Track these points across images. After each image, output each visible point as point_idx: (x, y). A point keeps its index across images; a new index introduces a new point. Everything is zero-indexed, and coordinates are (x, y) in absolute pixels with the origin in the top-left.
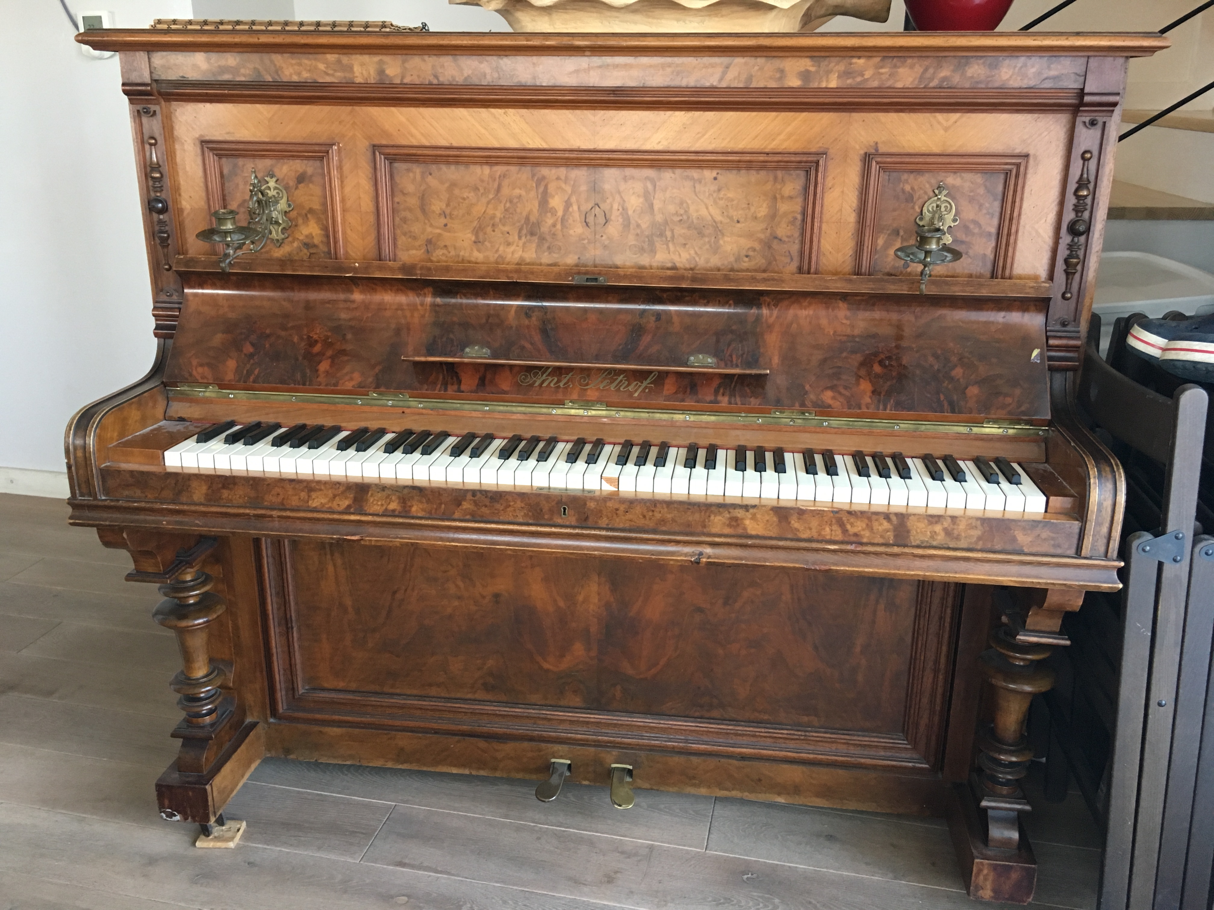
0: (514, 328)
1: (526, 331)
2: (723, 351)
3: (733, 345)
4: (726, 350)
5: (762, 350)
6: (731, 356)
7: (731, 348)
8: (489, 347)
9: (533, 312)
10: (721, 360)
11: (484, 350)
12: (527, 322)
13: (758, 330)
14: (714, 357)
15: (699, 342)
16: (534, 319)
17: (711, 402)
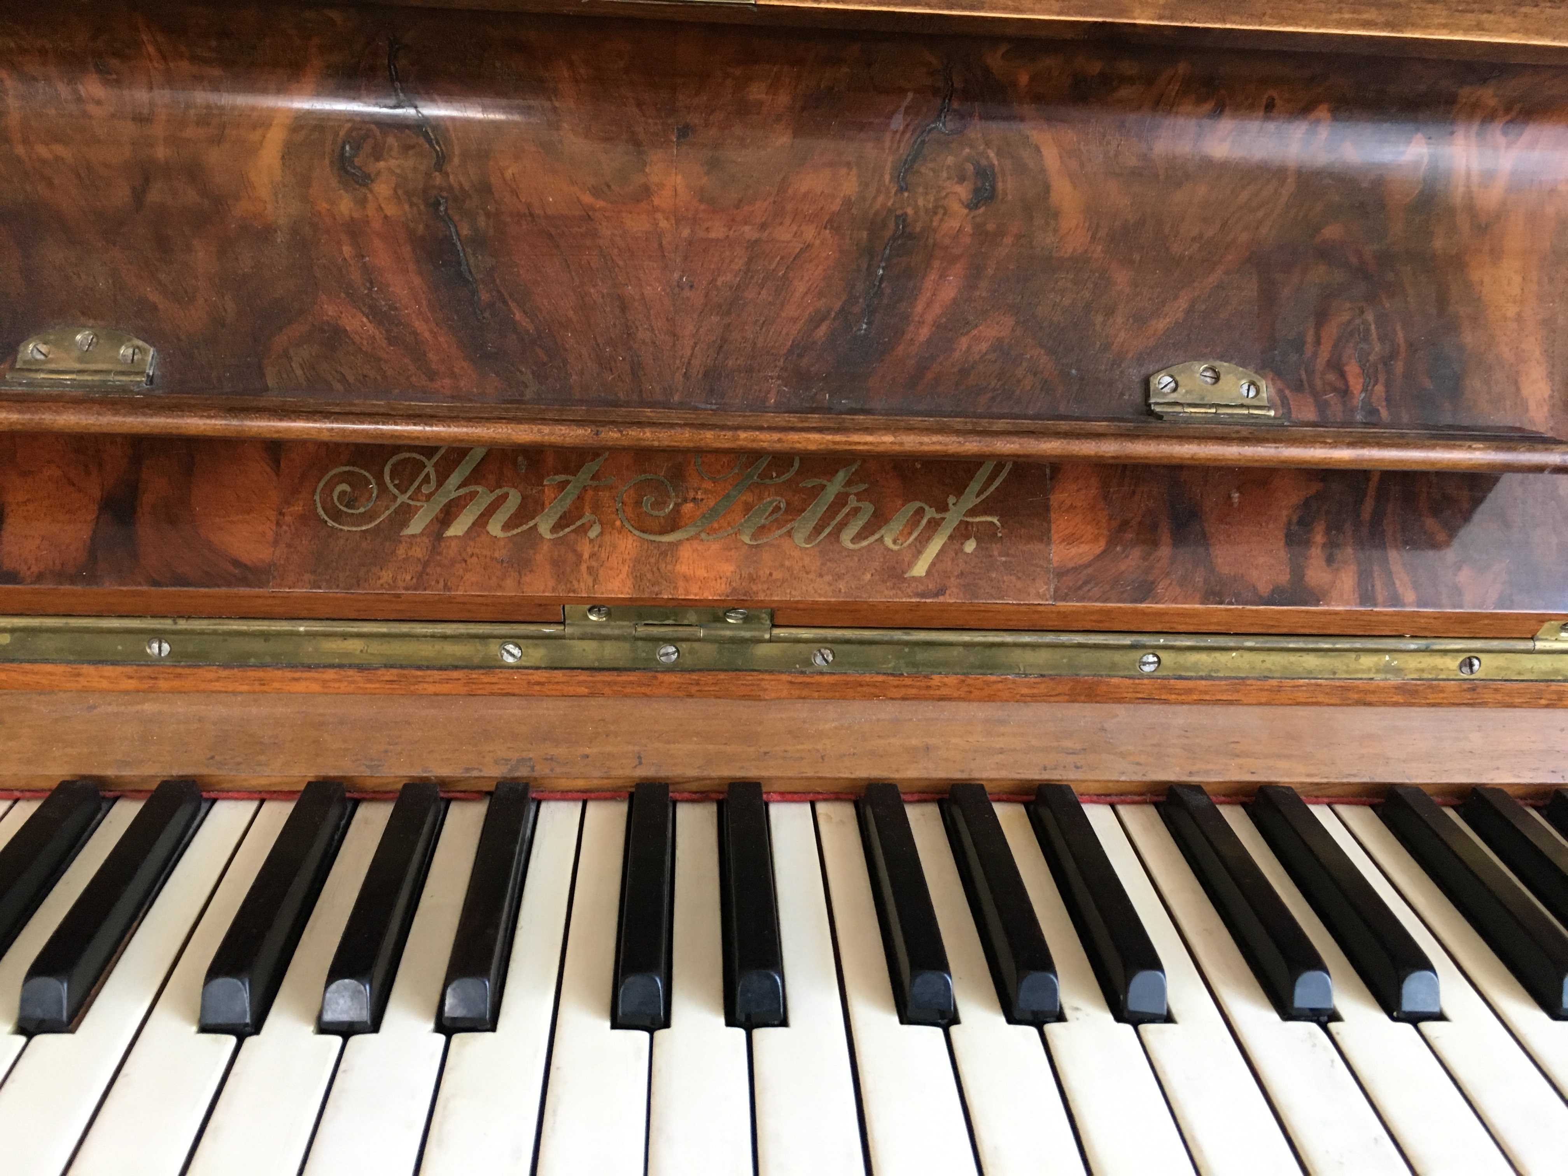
0: (280, 238)
1: (347, 250)
2: (1298, 345)
3: (1342, 315)
4: (1310, 338)
5: (1468, 338)
6: (1337, 366)
7: (1331, 331)
8: (150, 335)
9: (378, 154)
10: (1298, 388)
11: (125, 351)
12: (346, 205)
13: (1438, 244)
14: (1261, 370)
15: (1183, 303)
16: (382, 189)
17: (1277, 596)
